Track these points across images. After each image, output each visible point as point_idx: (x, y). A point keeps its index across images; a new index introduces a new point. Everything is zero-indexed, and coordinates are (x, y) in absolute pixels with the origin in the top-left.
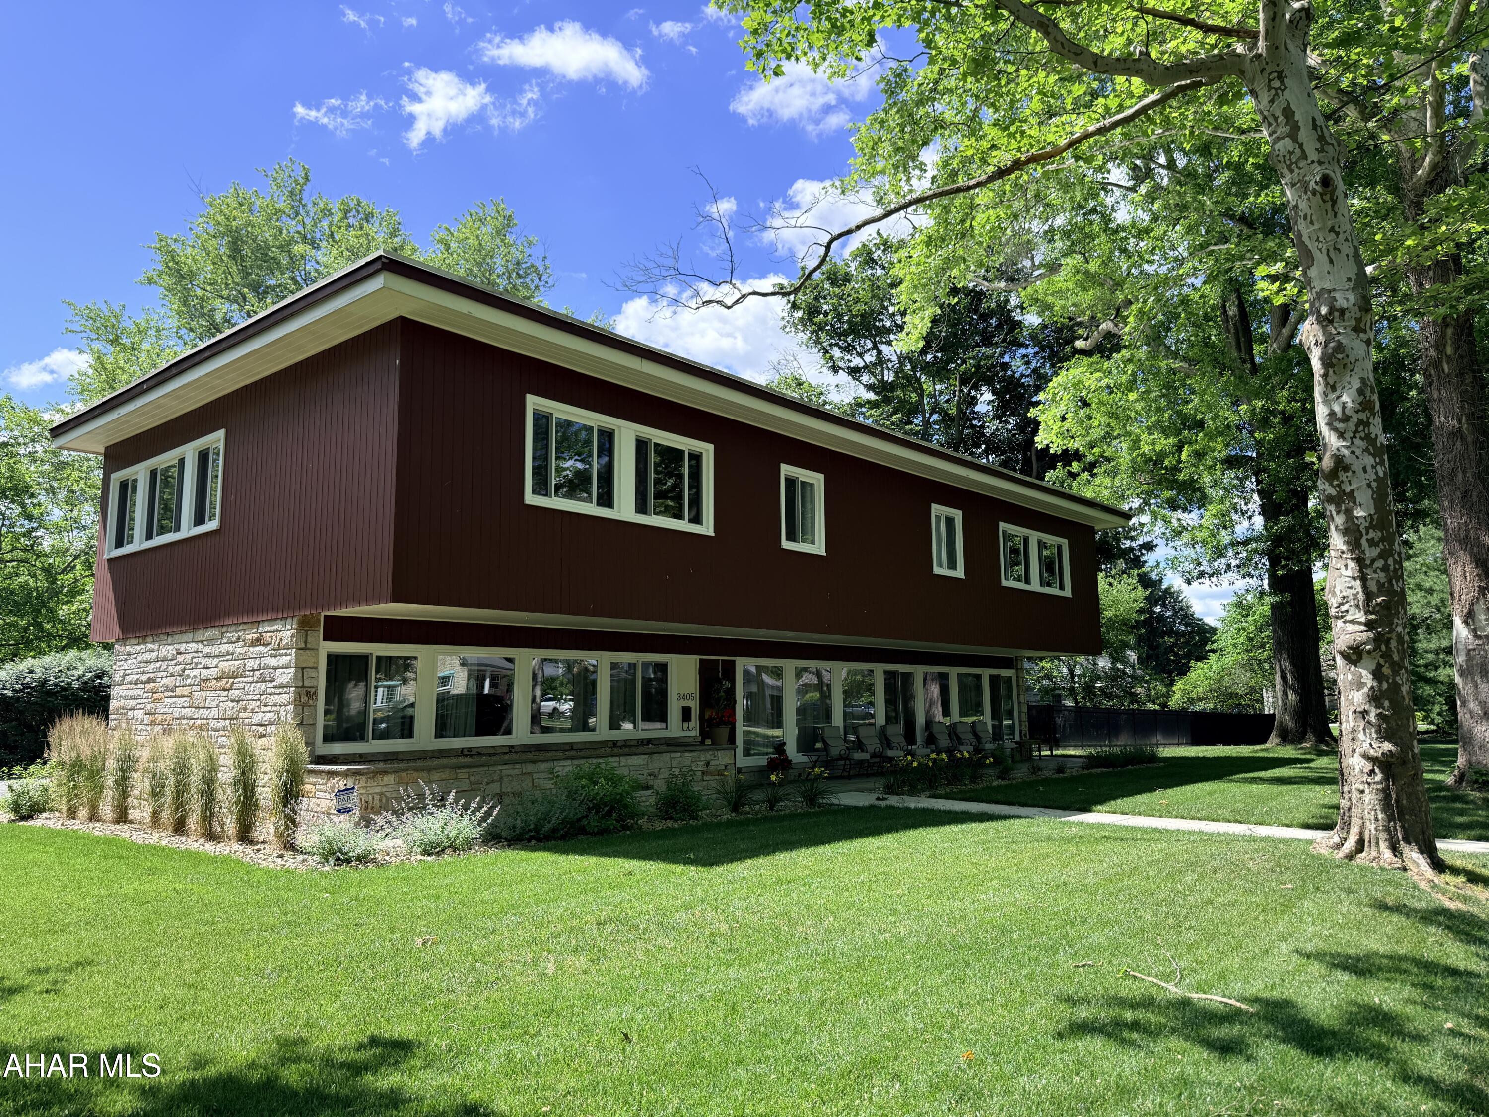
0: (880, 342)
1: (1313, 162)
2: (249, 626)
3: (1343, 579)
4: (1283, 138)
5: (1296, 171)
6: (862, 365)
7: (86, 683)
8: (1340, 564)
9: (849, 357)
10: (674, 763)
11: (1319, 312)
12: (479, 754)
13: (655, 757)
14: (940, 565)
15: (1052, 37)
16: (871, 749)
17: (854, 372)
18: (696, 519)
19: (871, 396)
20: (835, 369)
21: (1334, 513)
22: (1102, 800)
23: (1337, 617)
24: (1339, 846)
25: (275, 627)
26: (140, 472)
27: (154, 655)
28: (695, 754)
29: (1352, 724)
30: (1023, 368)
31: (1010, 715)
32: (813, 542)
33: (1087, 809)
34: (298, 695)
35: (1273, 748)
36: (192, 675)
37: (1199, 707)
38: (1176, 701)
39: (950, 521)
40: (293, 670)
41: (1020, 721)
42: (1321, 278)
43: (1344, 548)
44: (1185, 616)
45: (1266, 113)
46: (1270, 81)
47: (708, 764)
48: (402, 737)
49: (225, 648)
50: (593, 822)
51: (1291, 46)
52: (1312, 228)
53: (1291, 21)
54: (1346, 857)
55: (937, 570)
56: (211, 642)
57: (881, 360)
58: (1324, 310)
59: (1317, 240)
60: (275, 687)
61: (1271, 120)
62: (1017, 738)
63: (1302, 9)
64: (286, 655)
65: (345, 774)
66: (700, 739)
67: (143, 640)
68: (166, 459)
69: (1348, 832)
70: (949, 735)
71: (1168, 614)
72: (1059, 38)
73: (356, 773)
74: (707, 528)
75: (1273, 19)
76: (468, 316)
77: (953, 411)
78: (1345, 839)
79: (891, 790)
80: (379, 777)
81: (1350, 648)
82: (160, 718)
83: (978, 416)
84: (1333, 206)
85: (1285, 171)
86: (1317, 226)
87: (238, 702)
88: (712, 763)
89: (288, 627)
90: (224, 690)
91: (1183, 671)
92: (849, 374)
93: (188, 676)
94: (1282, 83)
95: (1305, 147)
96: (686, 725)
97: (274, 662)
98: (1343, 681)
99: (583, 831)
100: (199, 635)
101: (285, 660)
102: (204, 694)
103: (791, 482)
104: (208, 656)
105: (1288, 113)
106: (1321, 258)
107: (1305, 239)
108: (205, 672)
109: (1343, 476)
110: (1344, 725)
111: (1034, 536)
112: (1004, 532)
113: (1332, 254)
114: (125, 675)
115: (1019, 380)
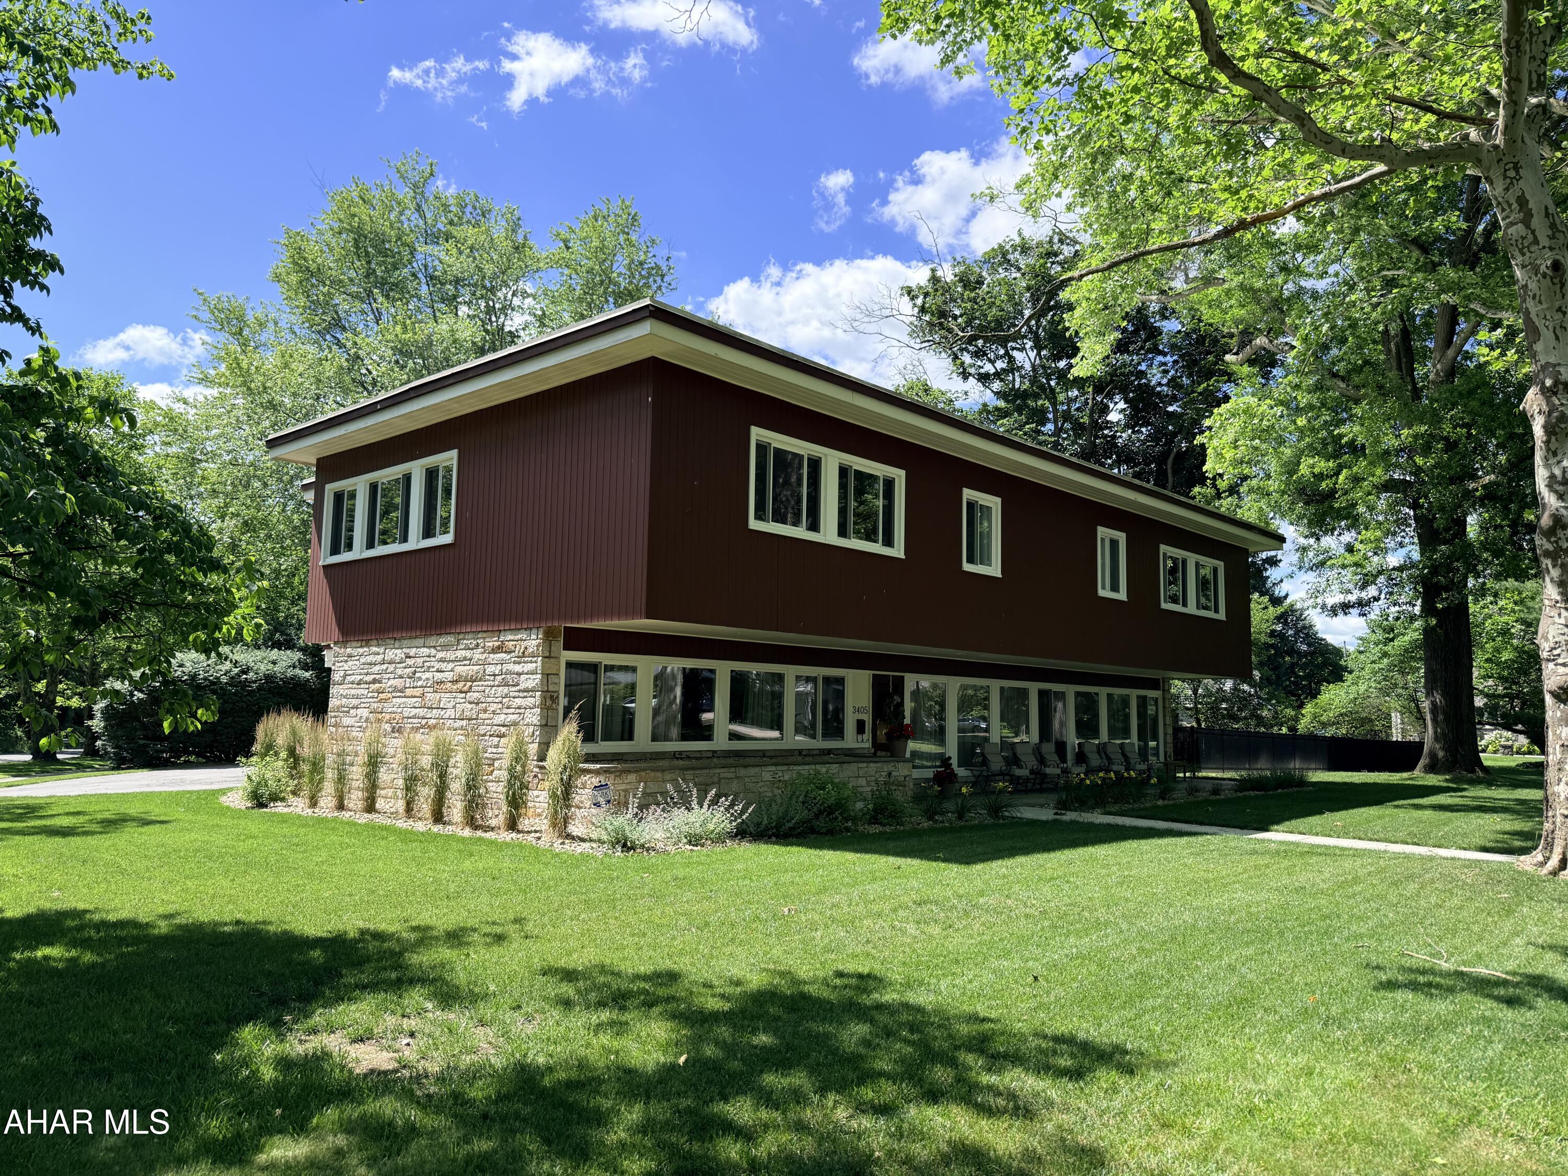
0: (1013, 349)
1: (1544, 247)
2: (490, 634)
3: (1556, 626)
4: (1516, 224)
5: (1528, 254)
6: (992, 371)
7: (233, 678)
8: (1554, 613)
9: (979, 363)
10: (861, 773)
11: (1543, 383)
12: (688, 757)
13: (845, 766)
14: (1103, 588)
15: (1306, 128)
16: (1030, 765)
17: (984, 378)
18: (888, 541)
19: (1001, 404)
20: (965, 375)
21: (1550, 567)
22: (1279, 822)
23: (1548, 660)
24: (1542, 864)
25: (519, 636)
26: (360, 484)
27: (380, 658)
28: (879, 765)
29: (1559, 756)
30: (1159, 375)
31: (1155, 737)
32: (990, 565)
33: (1266, 829)
34: (544, 698)
35: (1419, 776)
36: (424, 677)
37: (1330, 732)
38: (1303, 725)
39: (1114, 544)
40: (539, 676)
41: (1165, 743)
42: (1547, 353)
43: (1559, 598)
44: (1307, 635)
45: (1500, 199)
46: (1506, 170)
47: (890, 774)
48: (622, 739)
49: (460, 654)
50: (821, 823)
51: (1527, 140)
52: (1540, 307)
53: (1528, 116)
54: (1551, 873)
55: (1102, 593)
56: (445, 647)
57: (1013, 367)
58: (1548, 382)
59: (1545, 318)
60: (519, 691)
61: (1505, 207)
62: (1162, 759)
63: (1538, 106)
64: (531, 662)
65: (597, 772)
66: (873, 751)
67: (367, 643)
68: (387, 475)
69: (1551, 852)
70: (1099, 752)
71: (1291, 632)
72: (1313, 129)
73: (607, 771)
74: (898, 551)
75: (1513, 116)
76: (716, 358)
77: (1086, 420)
78: (1549, 858)
79: (1063, 806)
80: (624, 775)
81: (1560, 688)
82: (388, 716)
83: (1108, 425)
84: (1561, 288)
85: (1517, 253)
86: (1545, 306)
87: (477, 704)
88: (894, 774)
89: (534, 637)
90: (461, 692)
91: (1314, 694)
92: (979, 380)
93: (420, 678)
94: (1517, 172)
95: (1537, 233)
96: (860, 737)
97: (518, 668)
98: (1552, 718)
99: (813, 831)
100: (432, 641)
101: (530, 667)
102: (438, 696)
103: (971, 505)
104: (442, 660)
105: (1522, 201)
106: (1547, 334)
107: (1533, 316)
108: (439, 676)
109: (1560, 533)
110: (1551, 757)
111: (1192, 558)
112: (1165, 554)
113: (1558, 332)
114: (345, 676)
115: (1154, 388)
